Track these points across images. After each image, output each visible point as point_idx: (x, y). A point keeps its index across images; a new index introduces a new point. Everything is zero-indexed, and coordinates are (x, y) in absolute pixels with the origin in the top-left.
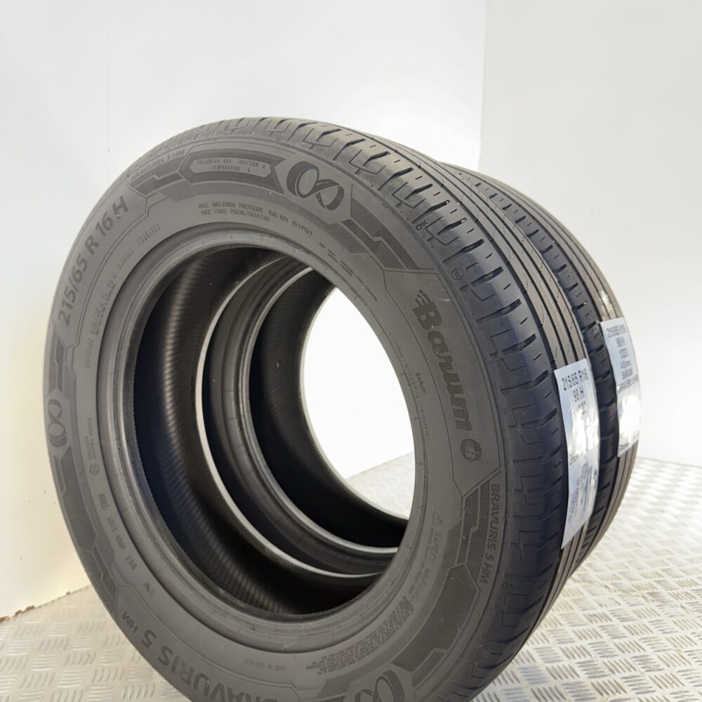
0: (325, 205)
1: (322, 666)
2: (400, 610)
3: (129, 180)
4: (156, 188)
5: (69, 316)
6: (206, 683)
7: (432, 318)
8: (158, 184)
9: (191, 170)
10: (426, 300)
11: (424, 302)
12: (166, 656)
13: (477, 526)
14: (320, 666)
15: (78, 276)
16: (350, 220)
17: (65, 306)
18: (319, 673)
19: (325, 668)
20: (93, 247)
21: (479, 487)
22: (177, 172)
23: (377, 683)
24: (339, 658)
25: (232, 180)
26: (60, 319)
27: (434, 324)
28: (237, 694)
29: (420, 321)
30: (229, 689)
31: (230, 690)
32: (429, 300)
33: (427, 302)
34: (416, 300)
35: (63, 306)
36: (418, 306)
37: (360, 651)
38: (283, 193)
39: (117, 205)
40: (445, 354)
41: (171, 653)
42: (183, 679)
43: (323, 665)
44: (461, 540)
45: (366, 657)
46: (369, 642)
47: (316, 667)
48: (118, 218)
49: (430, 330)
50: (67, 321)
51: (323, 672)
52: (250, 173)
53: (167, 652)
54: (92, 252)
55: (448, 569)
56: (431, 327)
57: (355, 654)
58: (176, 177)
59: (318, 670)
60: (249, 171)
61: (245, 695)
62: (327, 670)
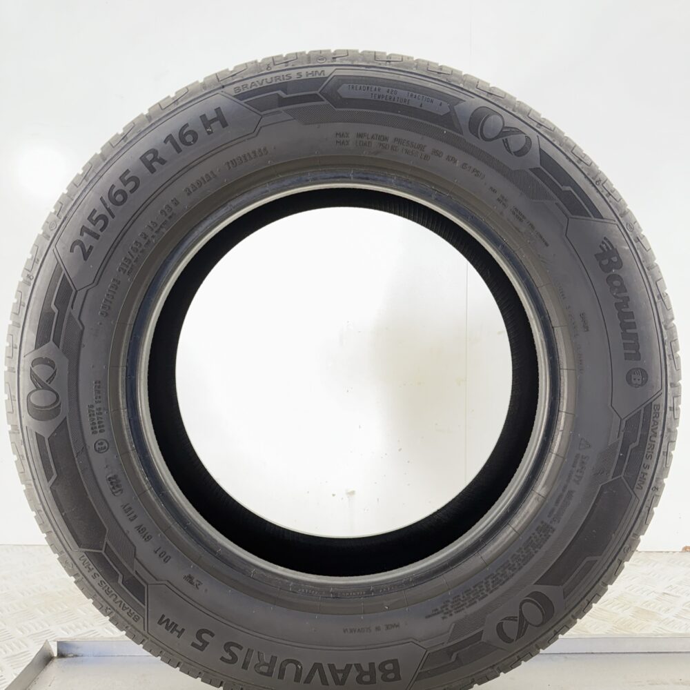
0: (512, 151)
1: (445, 611)
2: (538, 535)
3: (230, 90)
4: (280, 107)
5: (91, 248)
6: (297, 668)
7: (615, 263)
8: (282, 102)
9: (339, 94)
10: (609, 246)
11: (607, 248)
12: (232, 654)
13: (638, 442)
14: (443, 611)
15: (119, 198)
16: (539, 168)
17: (85, 234)
18: (443, 618)
19: (451, 611)
20: (155, 164)
21: (642, 408)
22: (317, 92)
23: (521, 608)
24: (466, 596)
25: (397, 113)
26: (72, 250)
27: (615, 268)
28: (343, 667)
29: (601, 265)
30: (329, 665)
31: (331, 667)
32: (612, 247)
33: (611, 249)
34: (600, 246)
35: (81, 234)
36: (602, 251)
37: (491, 584)
38: (462, 133)
39: (209, 118)
40: (623, 294)
41: (240, 647)
42: (262, 673)
43: (447, 609)
44: (617, 457)
45: (501, 587)
46: (501, 573)
47: (438, 613)
48: (209, 133)
49: (611, 273)
50: (86, 255)
51: (448, 615)
52: (422, 108)
53: (232, 648)
54: (152, 170)
55: (600, 485)
56: (611, 270)
57: (486, 589)
58: (315, 98)
59: (442, 615)
60: (421, 106)
61: (353, 666)
62: (453, 613)
